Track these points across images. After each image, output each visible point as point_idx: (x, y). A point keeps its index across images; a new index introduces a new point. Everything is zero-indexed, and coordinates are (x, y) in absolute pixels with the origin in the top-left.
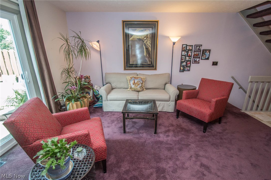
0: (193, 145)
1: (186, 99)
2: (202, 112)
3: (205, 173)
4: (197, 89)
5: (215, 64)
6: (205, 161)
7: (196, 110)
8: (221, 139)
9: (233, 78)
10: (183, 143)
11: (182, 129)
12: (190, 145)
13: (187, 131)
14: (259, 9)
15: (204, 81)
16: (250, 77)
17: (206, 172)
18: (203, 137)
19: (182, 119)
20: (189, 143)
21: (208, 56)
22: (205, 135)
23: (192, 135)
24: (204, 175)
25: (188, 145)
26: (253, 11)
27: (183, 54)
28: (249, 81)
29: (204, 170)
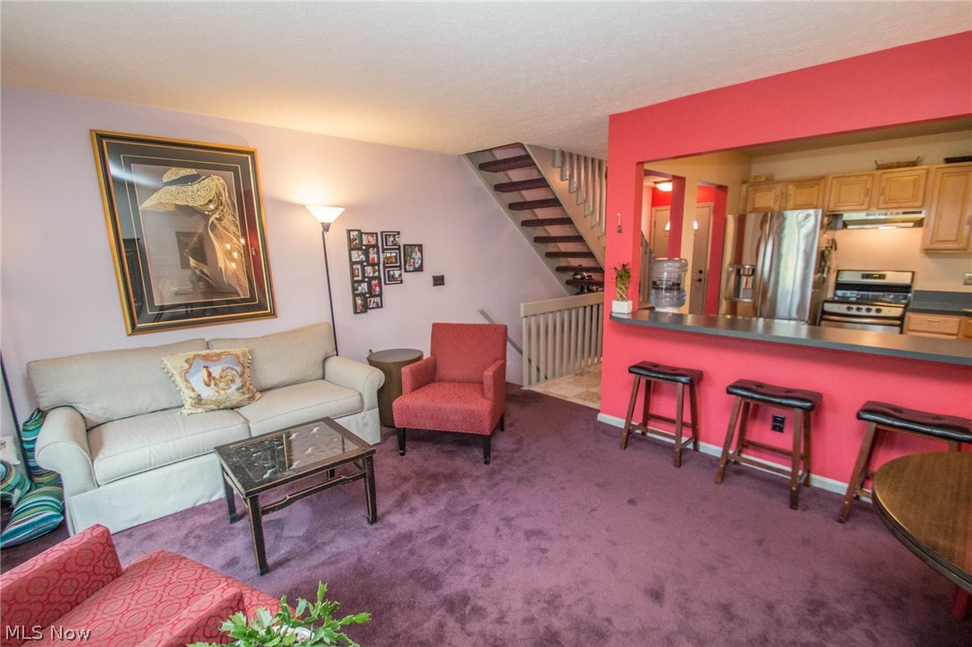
0: (485, 504)
1: (413, 391)
2: (473, 412)
3: (543, 547)
4: (427, 355)
5: (439, 281)
6: (528, 524)
7: (456, 411)
8: (525, 462)
9: (482, 312)
10: (461, 509)
11: (434, 477)
12: (478, 505)
13: (451, 477)
14: (500, 156)
15: (441, 332)
16: (522, 305)
17: (544, 544)
18: (491, 474)
19: (415, 452)
20: (474, 503)
21: (420, 262)
22: (493, 468)
23: (466, 482)
24: (544, 551)
25: (474, 509)
26: (488, 159)
27: (354, 260)
28: (522, 315)
29: (537, 541)
